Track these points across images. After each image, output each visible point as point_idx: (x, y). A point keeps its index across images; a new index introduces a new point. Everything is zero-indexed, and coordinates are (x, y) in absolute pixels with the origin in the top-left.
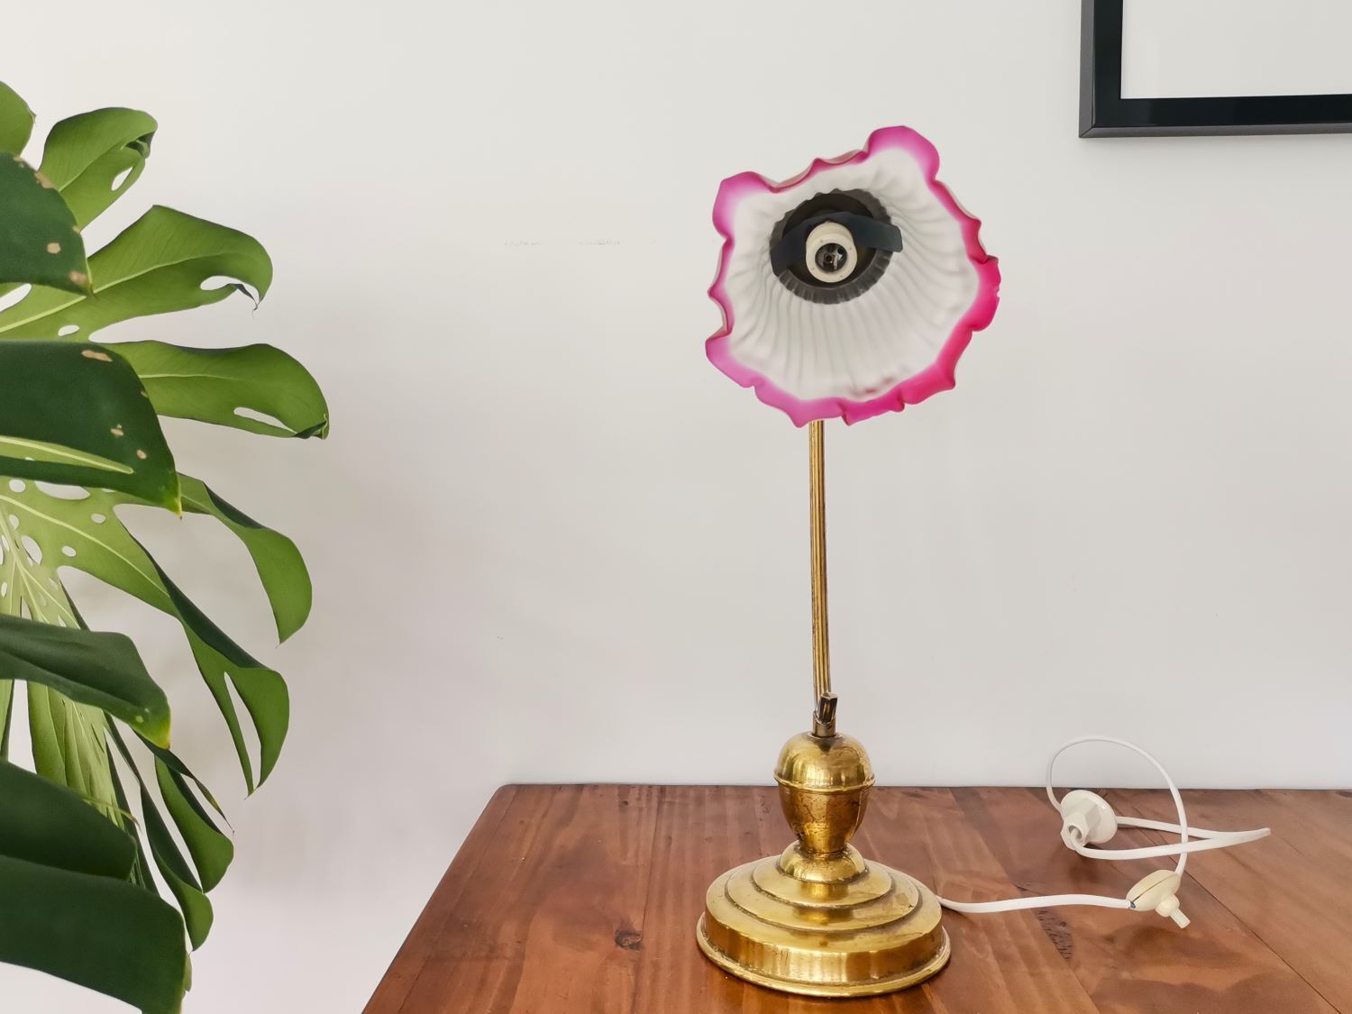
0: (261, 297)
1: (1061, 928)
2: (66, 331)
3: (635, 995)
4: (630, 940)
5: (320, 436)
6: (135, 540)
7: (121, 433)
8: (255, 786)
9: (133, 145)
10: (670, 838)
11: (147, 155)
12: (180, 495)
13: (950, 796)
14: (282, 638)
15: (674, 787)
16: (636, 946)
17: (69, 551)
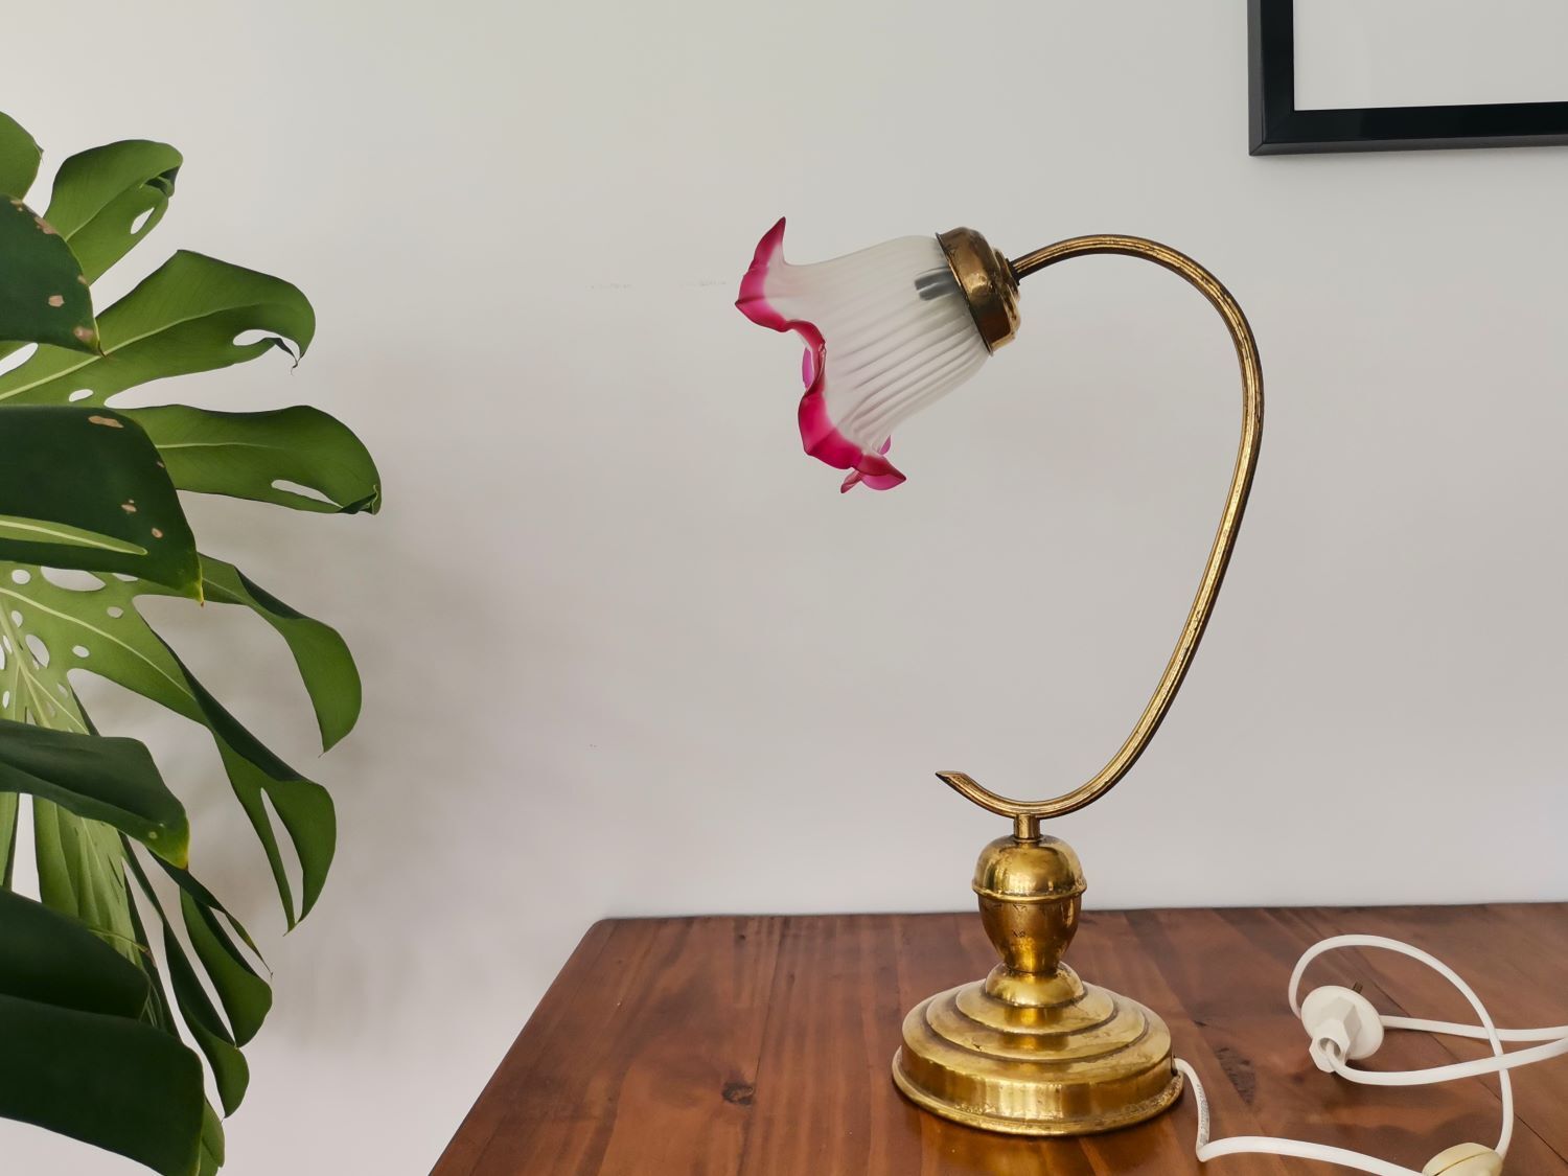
0: (302, 354)
1: (1243, 1068)
2: (77, 396)
3: (743, 1155)
4: (741, 1094)
5: (369, 510)
6: (157, 635)
7: (133, 509)
8: (296, 919)
9: (155, 183)
10: (792, 977)
11: (171, 193)
12: (202, 578)
13: (1124, 921)
14: (327, 746)
15: (800, 918)
16: (747, 1101)
17: (81, 651)
